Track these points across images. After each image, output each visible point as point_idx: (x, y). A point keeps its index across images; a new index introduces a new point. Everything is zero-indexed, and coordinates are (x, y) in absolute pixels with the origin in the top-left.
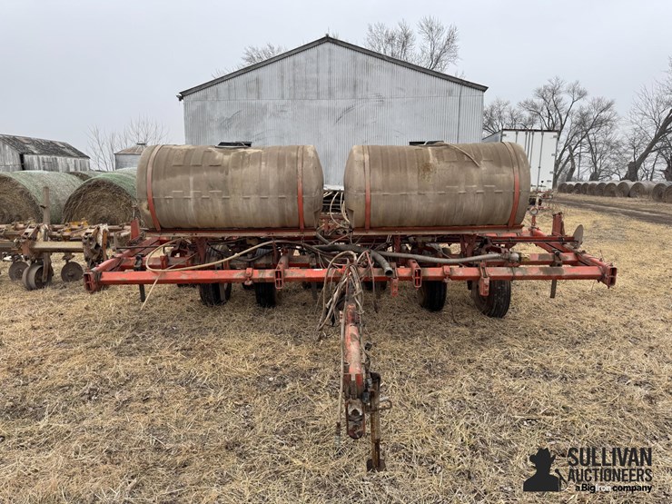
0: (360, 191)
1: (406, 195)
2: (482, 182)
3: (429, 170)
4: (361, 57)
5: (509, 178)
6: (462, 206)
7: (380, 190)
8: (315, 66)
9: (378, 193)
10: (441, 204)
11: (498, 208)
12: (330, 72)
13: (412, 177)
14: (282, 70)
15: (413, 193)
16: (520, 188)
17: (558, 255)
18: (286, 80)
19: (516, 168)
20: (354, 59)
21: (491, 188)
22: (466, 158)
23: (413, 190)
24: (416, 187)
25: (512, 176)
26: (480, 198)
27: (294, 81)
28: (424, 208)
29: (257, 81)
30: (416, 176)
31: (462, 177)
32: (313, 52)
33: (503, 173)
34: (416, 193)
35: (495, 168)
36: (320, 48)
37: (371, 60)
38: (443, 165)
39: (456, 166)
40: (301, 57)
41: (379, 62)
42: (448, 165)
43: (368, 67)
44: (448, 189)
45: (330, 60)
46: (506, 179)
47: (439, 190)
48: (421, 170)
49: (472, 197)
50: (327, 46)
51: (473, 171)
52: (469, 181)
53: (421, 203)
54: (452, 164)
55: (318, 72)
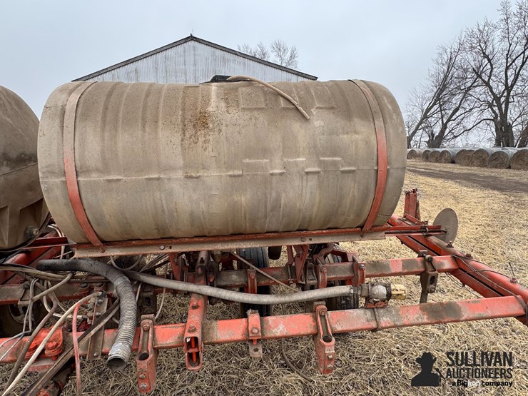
0: (52, 173)
1: (158, 179)
2: (315, 151)
3: (205, 125)
4: (219, 52)
5: (367, 143)
6: (278, 199)
7: (98, 170)
8: (182, 59)
9: (94, 177)
10: (236, 198)
11: (348, 201)
12: (195, 64)
13: (168, 142)
14: (156, 63)
15: (173, 175)
16: (388, 163)
17: (430, 261)
18: (160, 70)
19: (379, 123)
20: (214, 54)
21: (335, 163)
22: (282, 103)
23: (172, 168)
24: (181, 162)
25: (373, 138)
26: (312, 182)
27: (166, 71)
28: (203, 205)
29: (136, 70)
30: (177, 138)
31: (275, 140)
32: (180, 48)
33: (356, 132)
34: (180, 174)
35: (340, 123)
36: (186, 45)
37: (227, 55)
38: (235, 115)
39: (262, 118)
40: (171, 52)
41: (233, 57)
42: (247, 115)
43: (225, 61)
44: (248, 165)
45: (194, 55)
46: (361, 145)
47: (229, 167)
48: (190, 126)
49: (297, 182)
50: (192, 43)
51: (296, 126)
52: (289, 149)
53: (195, 197)
54: (256, 113)
55: (185, 65)
